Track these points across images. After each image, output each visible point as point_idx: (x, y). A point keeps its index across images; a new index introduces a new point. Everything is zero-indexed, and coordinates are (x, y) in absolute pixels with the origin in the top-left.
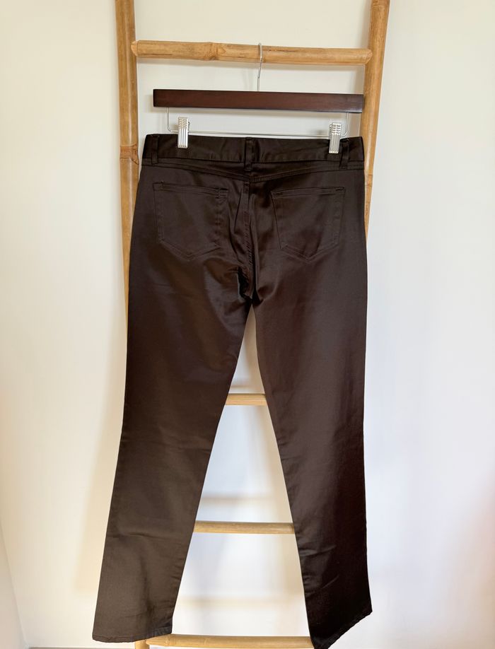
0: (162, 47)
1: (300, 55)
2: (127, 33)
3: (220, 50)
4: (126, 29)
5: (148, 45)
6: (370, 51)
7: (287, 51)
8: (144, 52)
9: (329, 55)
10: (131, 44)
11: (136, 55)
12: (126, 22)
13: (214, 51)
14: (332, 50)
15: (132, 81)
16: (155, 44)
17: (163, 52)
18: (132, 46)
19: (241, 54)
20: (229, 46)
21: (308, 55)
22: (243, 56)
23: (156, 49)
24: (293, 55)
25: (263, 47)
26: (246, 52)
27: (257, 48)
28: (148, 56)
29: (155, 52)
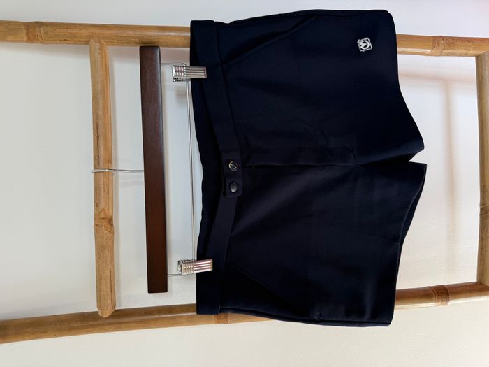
5: (102, 298)
6: (91, 40)
9: (99, 87)
11: (113, 310)
14: (93, 85)
15: (142, 315)
16: (100, 290)
17: (108, 281)
19: (104, 191)
20: (97, 205)
21: (101, 112)
22: (106, 188)
24: (101, 131)
28: (113, 298)
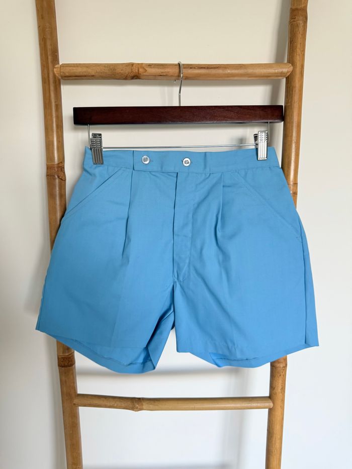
0: (85, 69)
1: (220, 71)
2: (50, 57)
3: (141, 70)
4: (49, 53)
5: (71, 68)
6: (290, 65)
7: (208, 68)
8: (67, 74)
10: (54, 67)
11: (60, 78)
12: (49, 47)
13: (135, 70)
15: (55, 102)
16: (78, 66)
17: (85, 74)
18: (55, 70)
19: (162, 73)
20: (150, 65)
21: (229, 71)
22: (165, 74)
23: (79, 71)
24: (213, 71)
25: (183, 65)
26: (167, 70)
27: (178, 67)
28: (71, 78)
29: (77, 74)
